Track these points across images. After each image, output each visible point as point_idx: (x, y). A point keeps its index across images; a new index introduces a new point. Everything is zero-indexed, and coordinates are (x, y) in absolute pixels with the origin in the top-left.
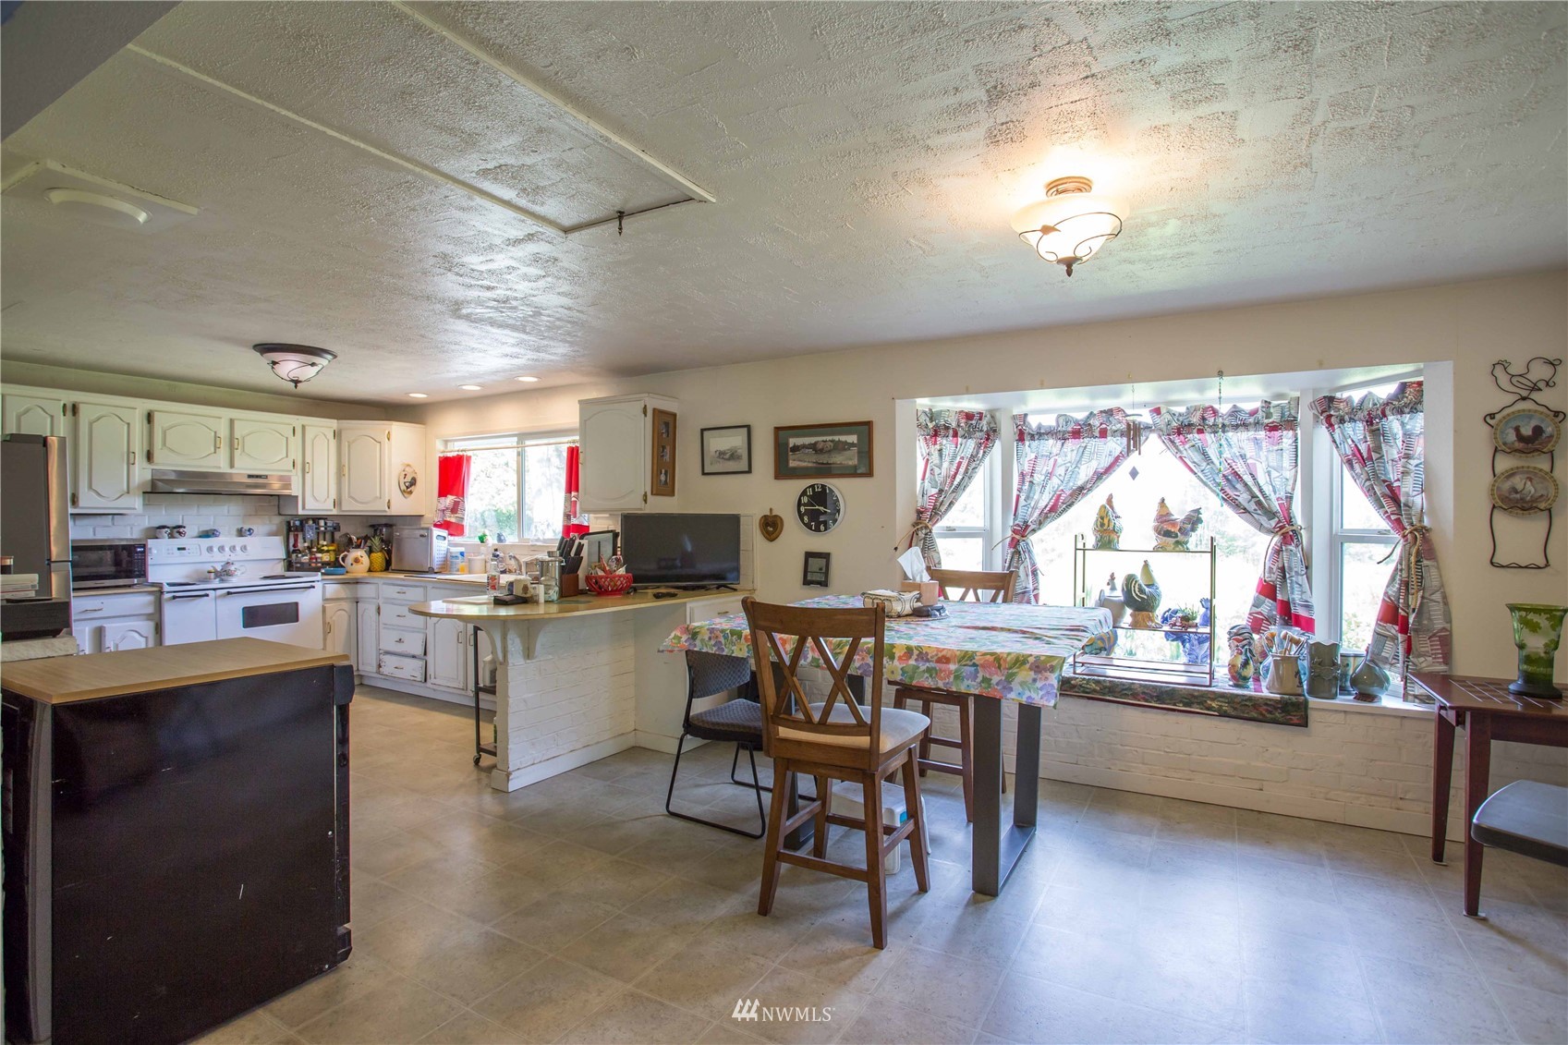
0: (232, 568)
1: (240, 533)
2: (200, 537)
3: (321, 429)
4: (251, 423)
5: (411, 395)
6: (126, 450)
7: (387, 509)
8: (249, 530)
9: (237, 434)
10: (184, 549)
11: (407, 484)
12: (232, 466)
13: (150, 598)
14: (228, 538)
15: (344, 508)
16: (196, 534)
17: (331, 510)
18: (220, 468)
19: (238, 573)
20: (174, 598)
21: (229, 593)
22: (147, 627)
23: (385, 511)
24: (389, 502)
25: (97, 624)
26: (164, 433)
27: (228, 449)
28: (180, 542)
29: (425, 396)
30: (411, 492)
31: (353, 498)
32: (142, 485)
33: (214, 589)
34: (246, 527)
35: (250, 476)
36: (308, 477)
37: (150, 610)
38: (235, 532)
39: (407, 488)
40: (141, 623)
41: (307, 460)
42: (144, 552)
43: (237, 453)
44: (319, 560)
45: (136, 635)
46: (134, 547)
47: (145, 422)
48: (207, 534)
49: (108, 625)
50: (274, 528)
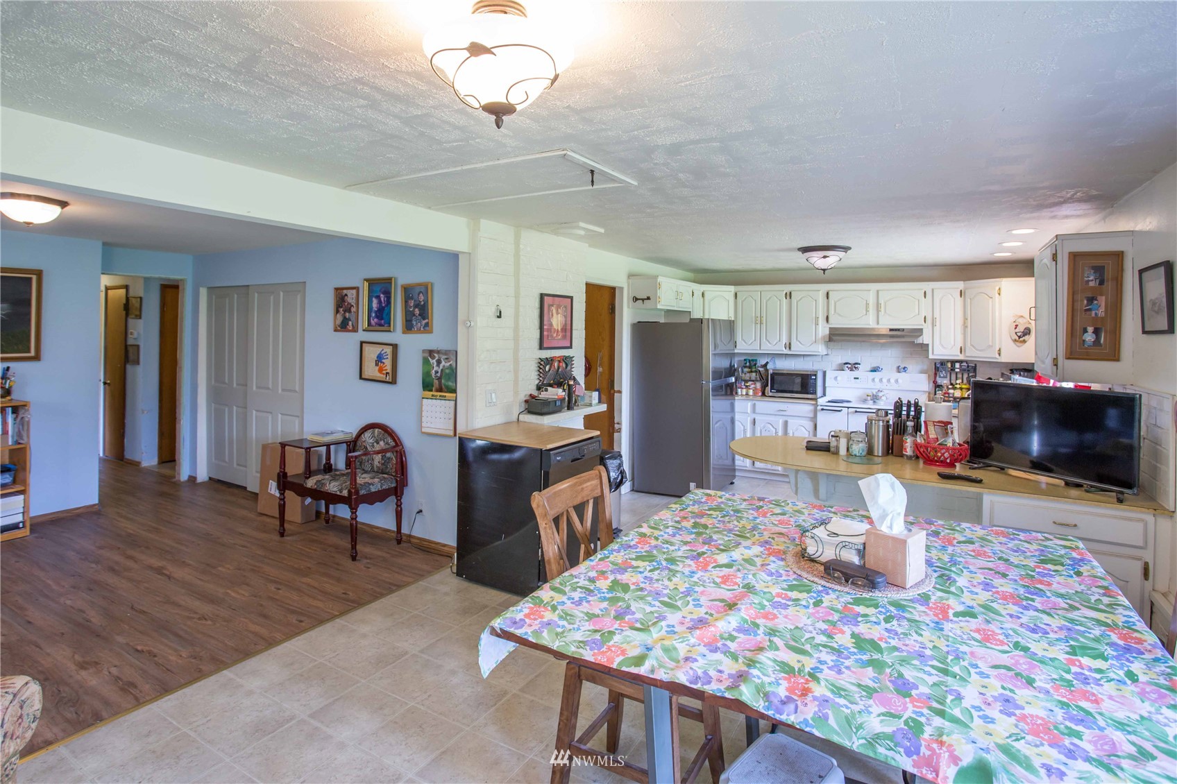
0: (880, 394)
1: (899, 370)
2: (871, 371)
3: (948, 293)
4: (892, 292)
5: (995, 255)
6: (814, 316)
7: (997, 356)
8: (904, 368)
9: (882, 301)
10: (858, 378)
11: (1019, 334)
12: (878, 323)
13: (811, 408)
14: (889, 374)
15: (967, 355)
16: (869, 369)
17: (958, 356)
18: (869, 325)
19: (884, 398)
20: (822, 409)
21: (856, 412)
22: (809, 425)
23: (996, 358)
24: (1000, 350)
25: (785, 418)
26: (835, 303)
27: (875, 312)
28: (855, 373)
29: (1010, 254)
30: (1024, 342)
31: (973, 347)
32: (824, 337)
33: (848, 408)
34: (902, 366)
35: (891, 330)
36: (937, 329)
37: (811, 415)
38: (895, 369)
39: (1020, 337)
40: (805, 422)
41: (935, 317)
42: (815, 379)
43: (881, 314)
44: (951, 395)
45: (803, 429)
46: (811, 375)
47: (826, 298)
48: (874, 370)
49: (790, 421)
50: (925, 367)
